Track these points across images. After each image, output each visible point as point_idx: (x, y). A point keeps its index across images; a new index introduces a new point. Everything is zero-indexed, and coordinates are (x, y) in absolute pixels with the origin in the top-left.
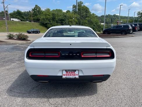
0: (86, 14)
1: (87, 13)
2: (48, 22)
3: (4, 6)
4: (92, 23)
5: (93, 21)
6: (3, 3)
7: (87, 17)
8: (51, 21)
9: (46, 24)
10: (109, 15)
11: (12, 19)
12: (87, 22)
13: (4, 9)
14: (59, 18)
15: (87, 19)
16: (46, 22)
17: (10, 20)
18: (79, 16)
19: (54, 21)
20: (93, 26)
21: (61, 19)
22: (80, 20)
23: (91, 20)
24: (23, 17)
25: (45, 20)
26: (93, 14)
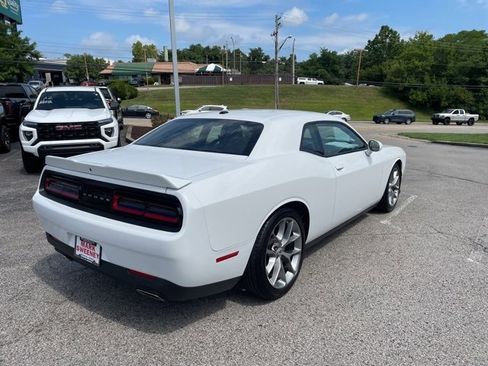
2: (414, 82)
3: (276, 43)
6: (276, 34)
8: (427, 77)
9: (407, 89)
11: (299, 80)
13: (276, 53)
14: (460, 64)
16: (406, 84)
17: (296, 82)
19: (439, 76)
21: (472, 68)
24: (335, 73)
25: (406, 75)
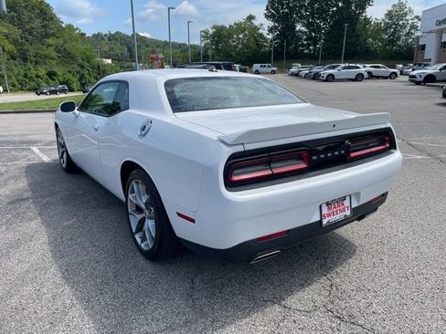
0: (44, 26)
1: (46, 22)
4: (72, 58)
5: (74, 51)
7: (47, 36)
10: (117, 32)
12: (54, 54)
15: (50, 41)
18: (16, 32)
20: (78, 69)
22: (22, 44)
23: (67, 46)
26: (70, 27)
